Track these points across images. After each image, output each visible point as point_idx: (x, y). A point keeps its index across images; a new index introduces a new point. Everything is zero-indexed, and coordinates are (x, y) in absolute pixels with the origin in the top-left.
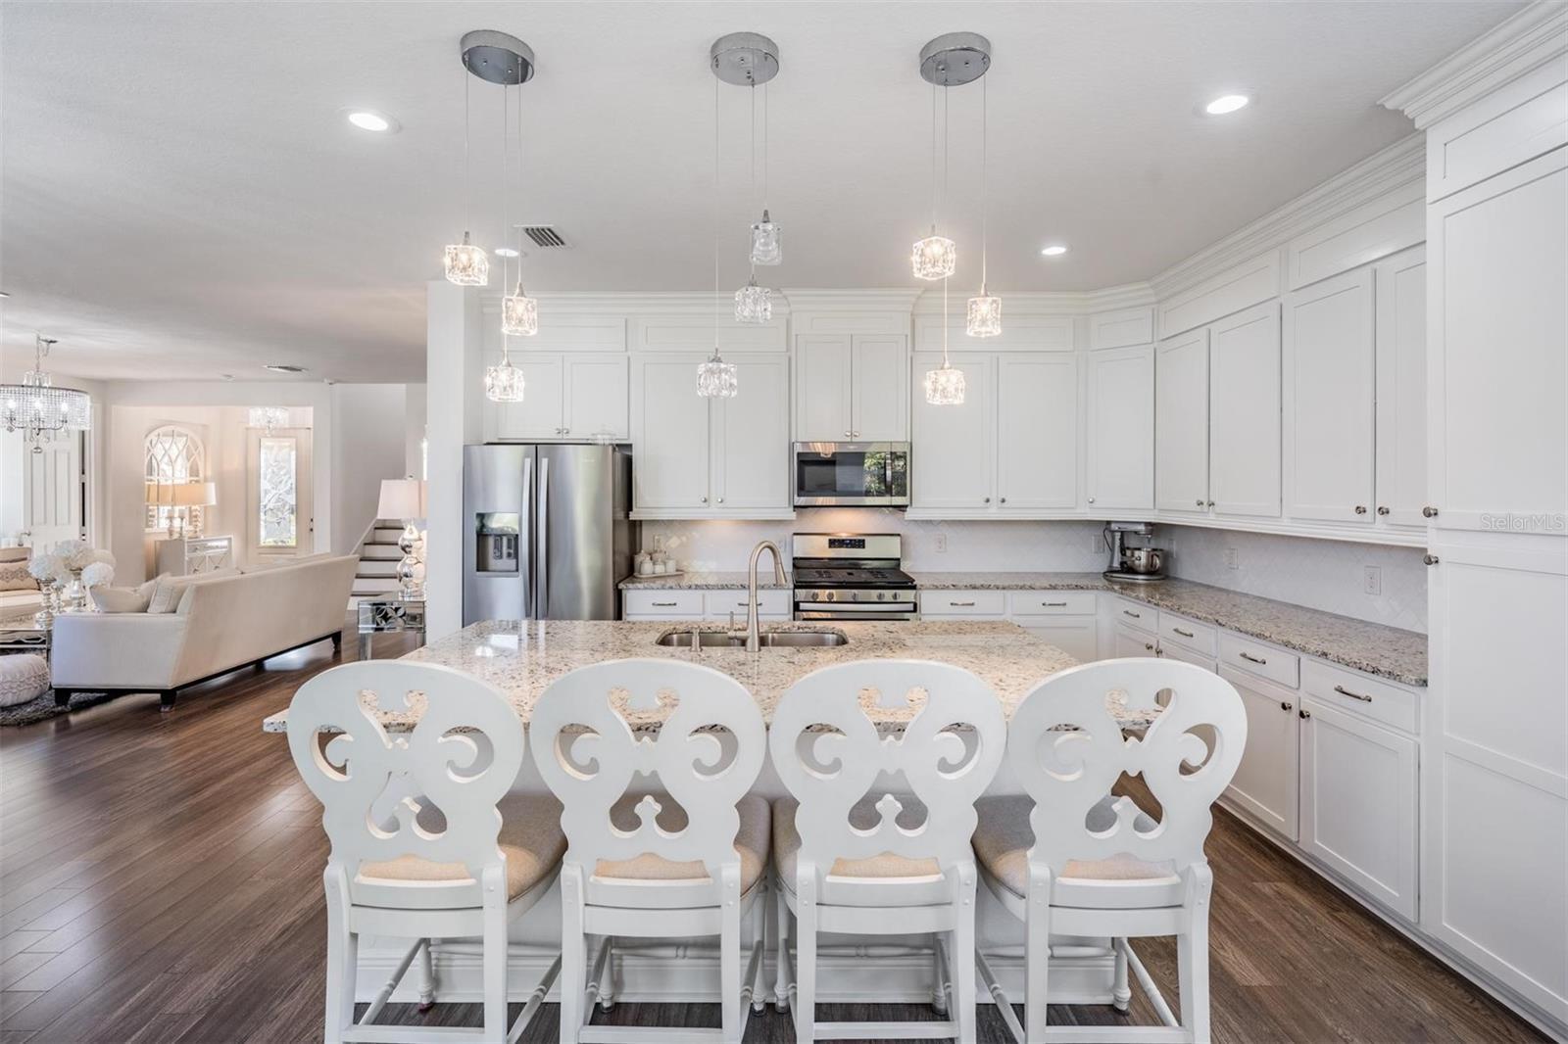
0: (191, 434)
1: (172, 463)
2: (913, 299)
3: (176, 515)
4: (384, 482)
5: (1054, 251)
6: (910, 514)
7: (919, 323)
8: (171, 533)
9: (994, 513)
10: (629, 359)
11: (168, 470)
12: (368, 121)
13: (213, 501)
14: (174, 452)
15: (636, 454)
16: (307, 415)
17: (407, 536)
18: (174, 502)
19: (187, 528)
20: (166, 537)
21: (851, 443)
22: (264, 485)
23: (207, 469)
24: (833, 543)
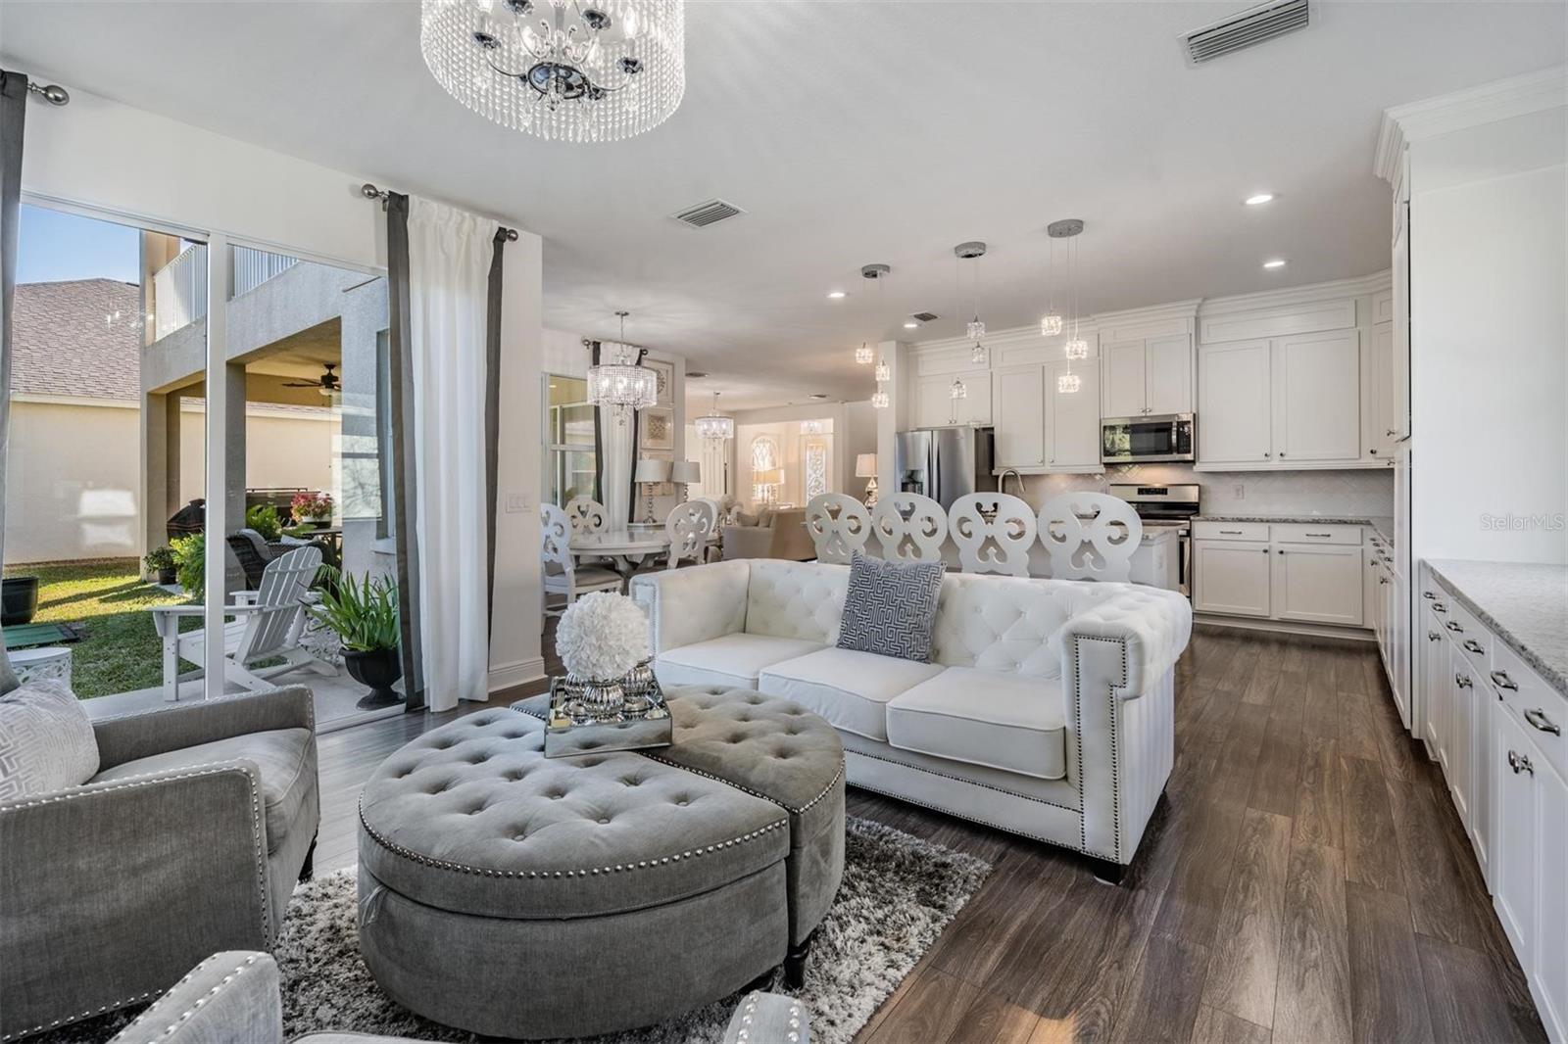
0: (773, 441)
1: (763, 459)
2: (1196, 307)
3: (766, 489)
4: (859, 456)
5: (1274, 264)
6: (1197, 468)
7: (1204, 323)
8: (763, 500)
9: (1275, 464)
10: (991, 373)
11: (761, 462)
12: (837, 295)
13: (783, 482)
14: (764, 451)
15: (996, 433)
16: (829, 423)
17: (871, 485)
18: (765, 483)
19: (771, 498)
20: (761, 502)
21: (1146, 417)
22: (809, 471)
23: (780, 463)
24: (1141, 491)
